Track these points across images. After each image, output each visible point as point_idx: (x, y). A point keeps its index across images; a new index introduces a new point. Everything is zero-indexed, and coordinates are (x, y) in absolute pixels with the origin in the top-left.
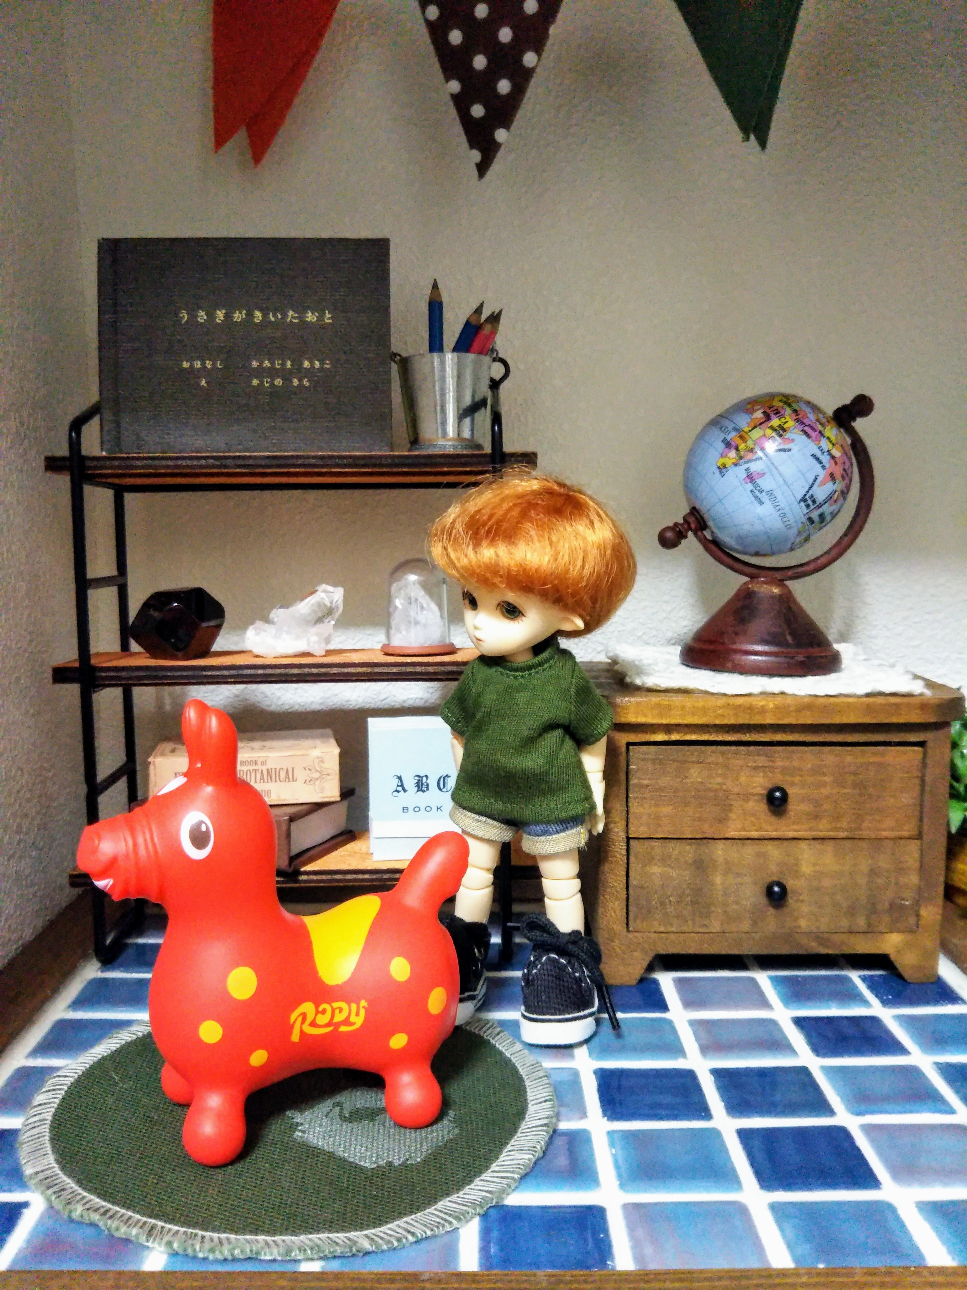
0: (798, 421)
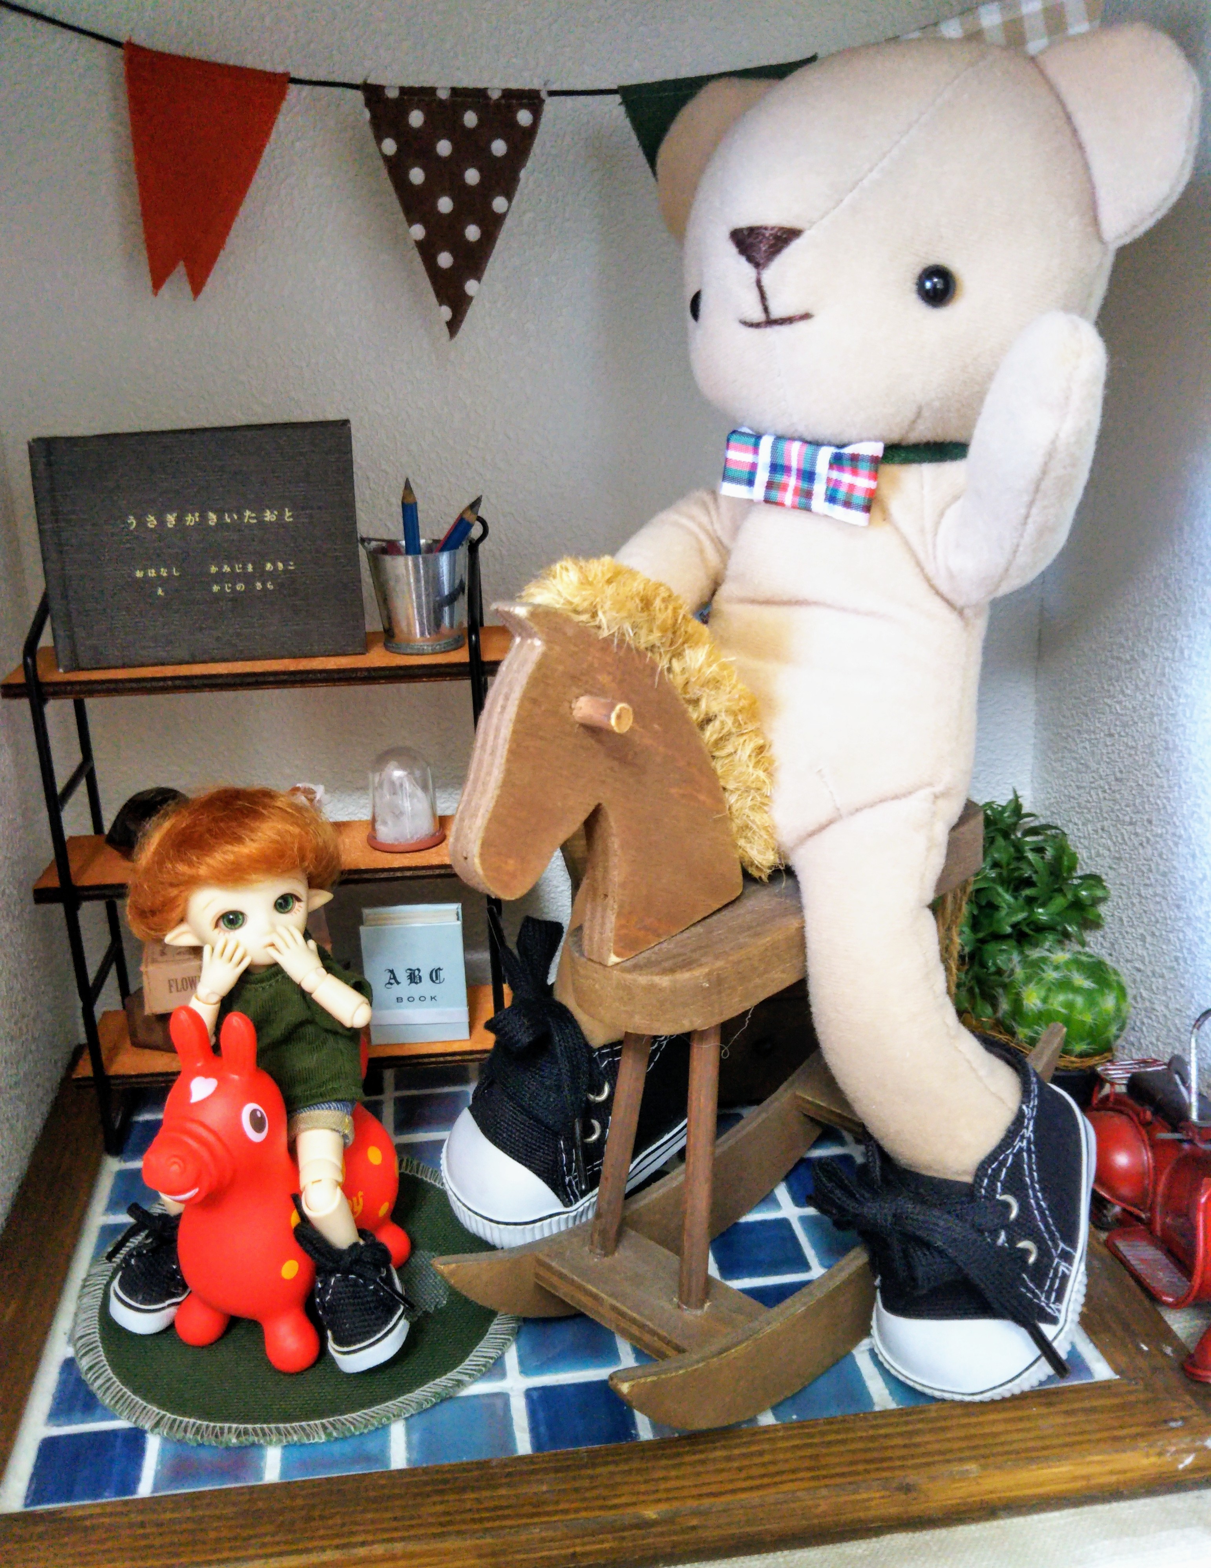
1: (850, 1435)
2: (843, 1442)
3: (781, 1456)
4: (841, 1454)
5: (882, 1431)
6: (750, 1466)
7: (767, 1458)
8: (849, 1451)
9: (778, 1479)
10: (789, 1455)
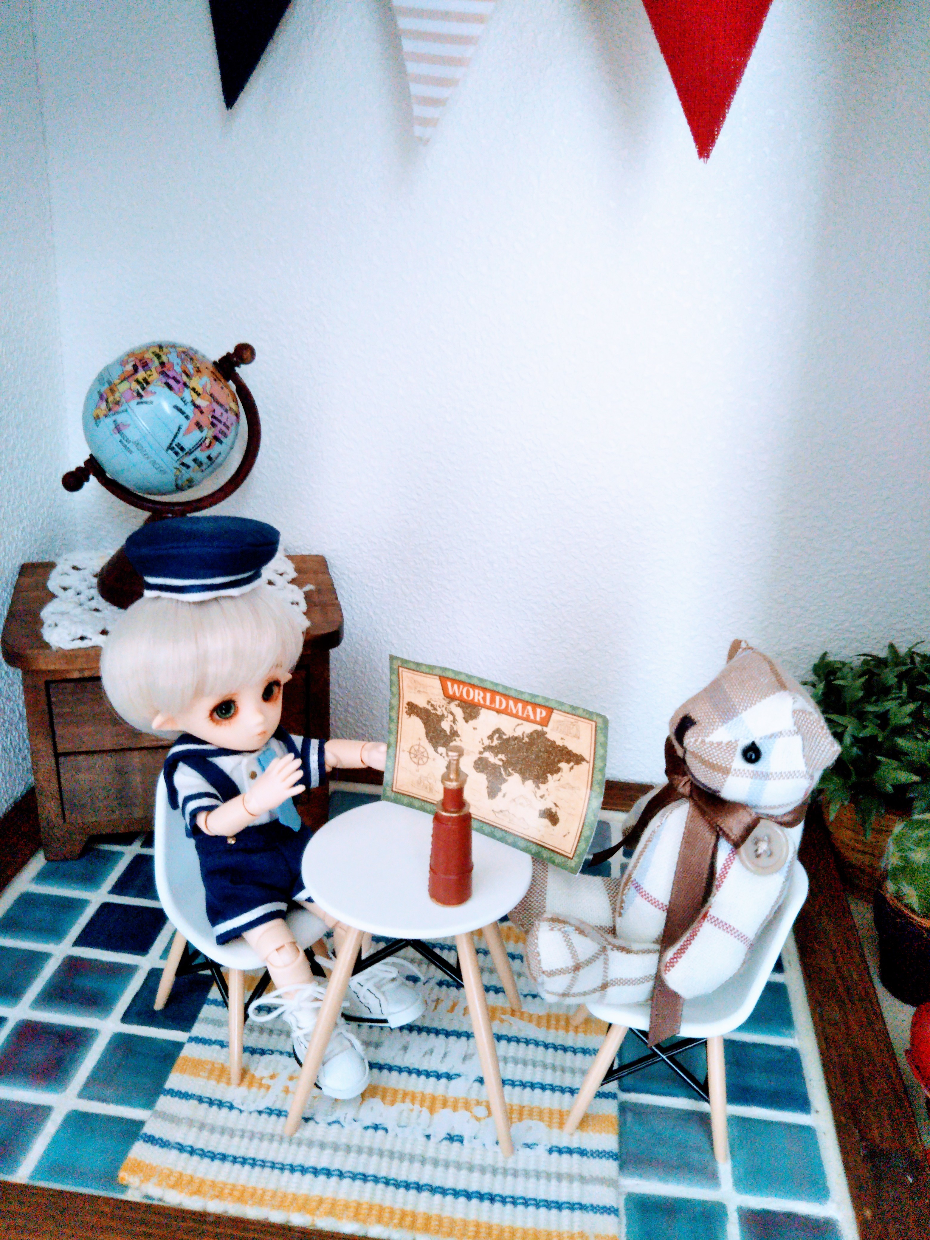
0: (163, 374)
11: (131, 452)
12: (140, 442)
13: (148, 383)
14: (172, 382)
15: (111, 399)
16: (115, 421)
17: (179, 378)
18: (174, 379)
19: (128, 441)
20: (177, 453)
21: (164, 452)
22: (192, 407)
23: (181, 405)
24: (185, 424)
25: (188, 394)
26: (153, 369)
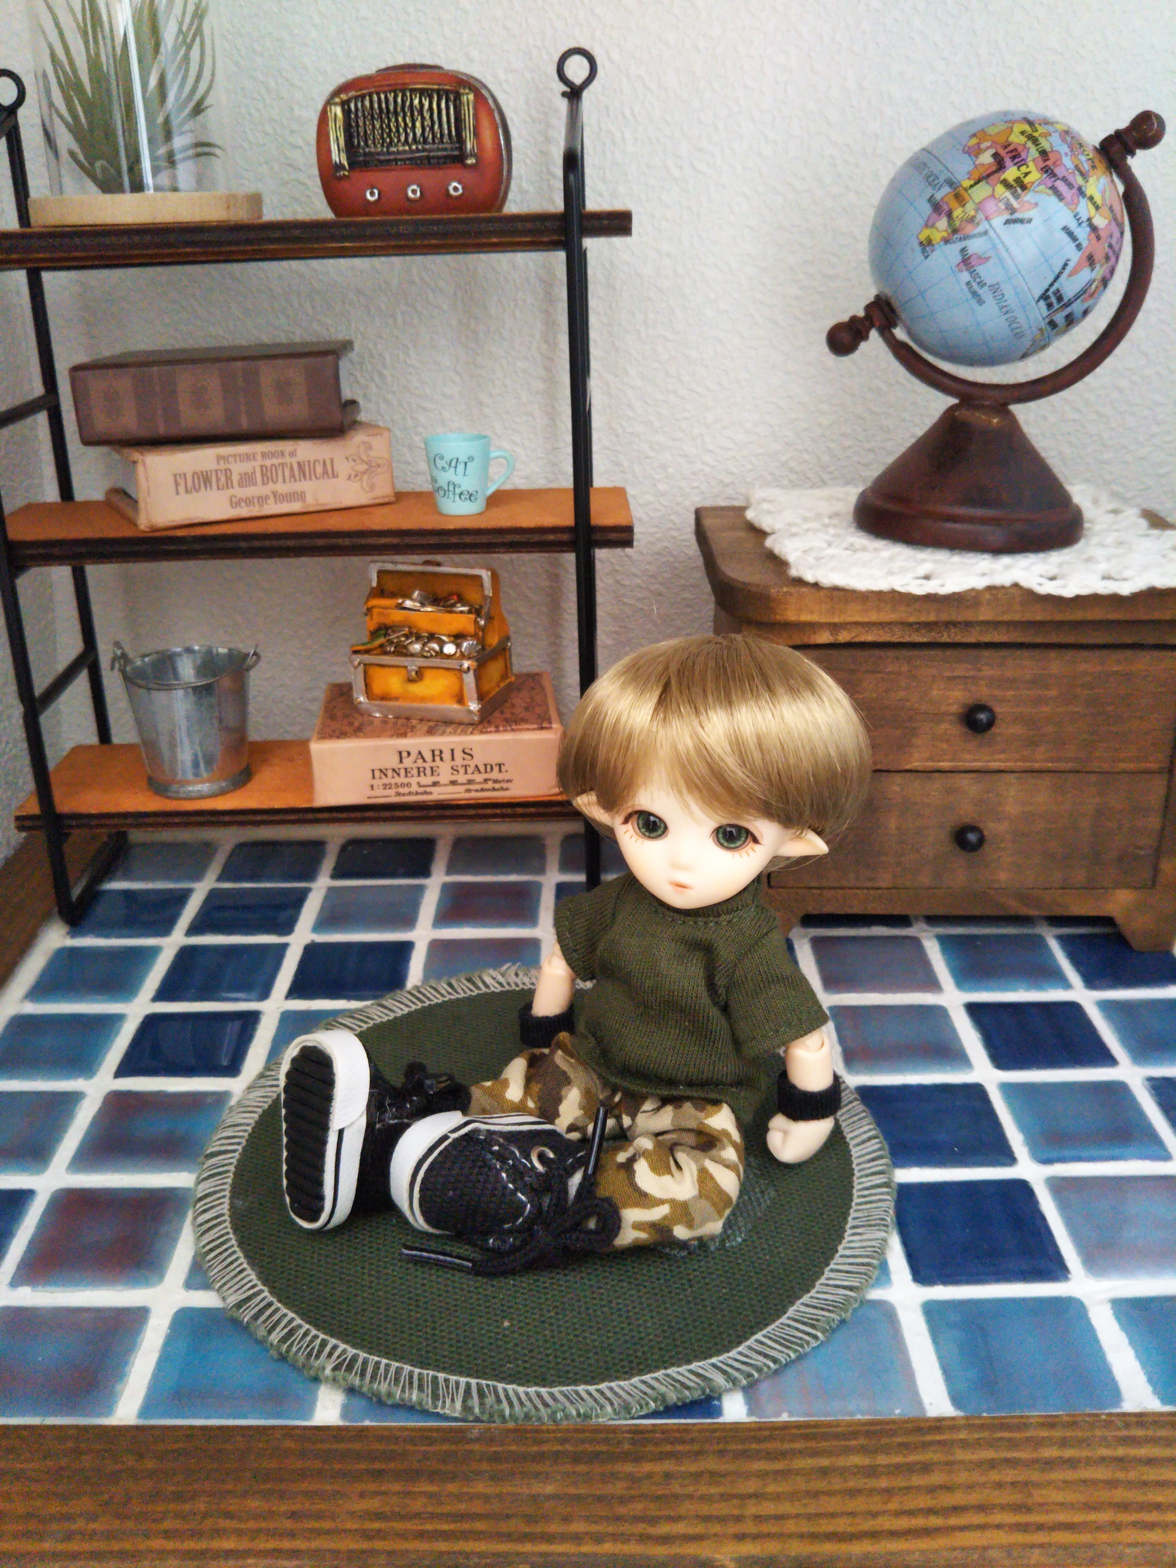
0: (1046, 172)
1: (1085, 1453)
2: (1073, 1463)
3: (963, 1477)
4: (1067, 1484)
5: (1143, 1452)
6: (907, 1490)
7: (936, 1478)
8: (1084, 1482)
9: (953, 1521)
10: (976, 1477)
11: (981, 302)
12: (1002, 286)
13: (1024, 187)
14: (1060, 185)
15: (958, 213)
16: (963, 250)
17: (1070, 178)
18: (1064, 179)
19: (982, 284)
20: (1050, 306)
21: (1033, 303)
22: (1088, 229)
23: (1073, 225)
24: (1075, 256)
25: (1085, 209)
26: (1031, 164)
